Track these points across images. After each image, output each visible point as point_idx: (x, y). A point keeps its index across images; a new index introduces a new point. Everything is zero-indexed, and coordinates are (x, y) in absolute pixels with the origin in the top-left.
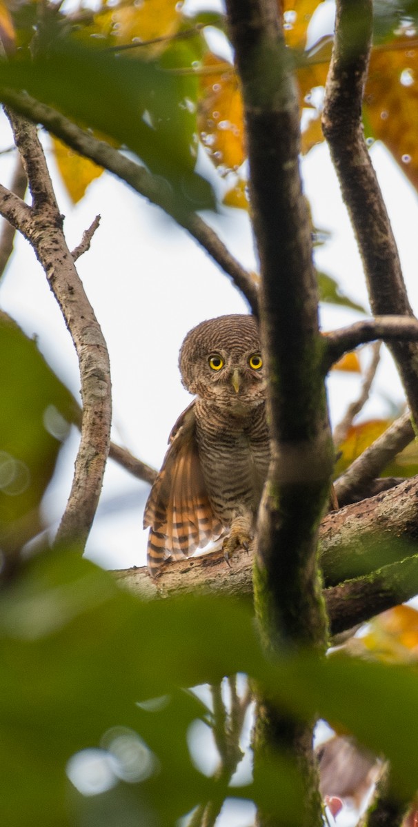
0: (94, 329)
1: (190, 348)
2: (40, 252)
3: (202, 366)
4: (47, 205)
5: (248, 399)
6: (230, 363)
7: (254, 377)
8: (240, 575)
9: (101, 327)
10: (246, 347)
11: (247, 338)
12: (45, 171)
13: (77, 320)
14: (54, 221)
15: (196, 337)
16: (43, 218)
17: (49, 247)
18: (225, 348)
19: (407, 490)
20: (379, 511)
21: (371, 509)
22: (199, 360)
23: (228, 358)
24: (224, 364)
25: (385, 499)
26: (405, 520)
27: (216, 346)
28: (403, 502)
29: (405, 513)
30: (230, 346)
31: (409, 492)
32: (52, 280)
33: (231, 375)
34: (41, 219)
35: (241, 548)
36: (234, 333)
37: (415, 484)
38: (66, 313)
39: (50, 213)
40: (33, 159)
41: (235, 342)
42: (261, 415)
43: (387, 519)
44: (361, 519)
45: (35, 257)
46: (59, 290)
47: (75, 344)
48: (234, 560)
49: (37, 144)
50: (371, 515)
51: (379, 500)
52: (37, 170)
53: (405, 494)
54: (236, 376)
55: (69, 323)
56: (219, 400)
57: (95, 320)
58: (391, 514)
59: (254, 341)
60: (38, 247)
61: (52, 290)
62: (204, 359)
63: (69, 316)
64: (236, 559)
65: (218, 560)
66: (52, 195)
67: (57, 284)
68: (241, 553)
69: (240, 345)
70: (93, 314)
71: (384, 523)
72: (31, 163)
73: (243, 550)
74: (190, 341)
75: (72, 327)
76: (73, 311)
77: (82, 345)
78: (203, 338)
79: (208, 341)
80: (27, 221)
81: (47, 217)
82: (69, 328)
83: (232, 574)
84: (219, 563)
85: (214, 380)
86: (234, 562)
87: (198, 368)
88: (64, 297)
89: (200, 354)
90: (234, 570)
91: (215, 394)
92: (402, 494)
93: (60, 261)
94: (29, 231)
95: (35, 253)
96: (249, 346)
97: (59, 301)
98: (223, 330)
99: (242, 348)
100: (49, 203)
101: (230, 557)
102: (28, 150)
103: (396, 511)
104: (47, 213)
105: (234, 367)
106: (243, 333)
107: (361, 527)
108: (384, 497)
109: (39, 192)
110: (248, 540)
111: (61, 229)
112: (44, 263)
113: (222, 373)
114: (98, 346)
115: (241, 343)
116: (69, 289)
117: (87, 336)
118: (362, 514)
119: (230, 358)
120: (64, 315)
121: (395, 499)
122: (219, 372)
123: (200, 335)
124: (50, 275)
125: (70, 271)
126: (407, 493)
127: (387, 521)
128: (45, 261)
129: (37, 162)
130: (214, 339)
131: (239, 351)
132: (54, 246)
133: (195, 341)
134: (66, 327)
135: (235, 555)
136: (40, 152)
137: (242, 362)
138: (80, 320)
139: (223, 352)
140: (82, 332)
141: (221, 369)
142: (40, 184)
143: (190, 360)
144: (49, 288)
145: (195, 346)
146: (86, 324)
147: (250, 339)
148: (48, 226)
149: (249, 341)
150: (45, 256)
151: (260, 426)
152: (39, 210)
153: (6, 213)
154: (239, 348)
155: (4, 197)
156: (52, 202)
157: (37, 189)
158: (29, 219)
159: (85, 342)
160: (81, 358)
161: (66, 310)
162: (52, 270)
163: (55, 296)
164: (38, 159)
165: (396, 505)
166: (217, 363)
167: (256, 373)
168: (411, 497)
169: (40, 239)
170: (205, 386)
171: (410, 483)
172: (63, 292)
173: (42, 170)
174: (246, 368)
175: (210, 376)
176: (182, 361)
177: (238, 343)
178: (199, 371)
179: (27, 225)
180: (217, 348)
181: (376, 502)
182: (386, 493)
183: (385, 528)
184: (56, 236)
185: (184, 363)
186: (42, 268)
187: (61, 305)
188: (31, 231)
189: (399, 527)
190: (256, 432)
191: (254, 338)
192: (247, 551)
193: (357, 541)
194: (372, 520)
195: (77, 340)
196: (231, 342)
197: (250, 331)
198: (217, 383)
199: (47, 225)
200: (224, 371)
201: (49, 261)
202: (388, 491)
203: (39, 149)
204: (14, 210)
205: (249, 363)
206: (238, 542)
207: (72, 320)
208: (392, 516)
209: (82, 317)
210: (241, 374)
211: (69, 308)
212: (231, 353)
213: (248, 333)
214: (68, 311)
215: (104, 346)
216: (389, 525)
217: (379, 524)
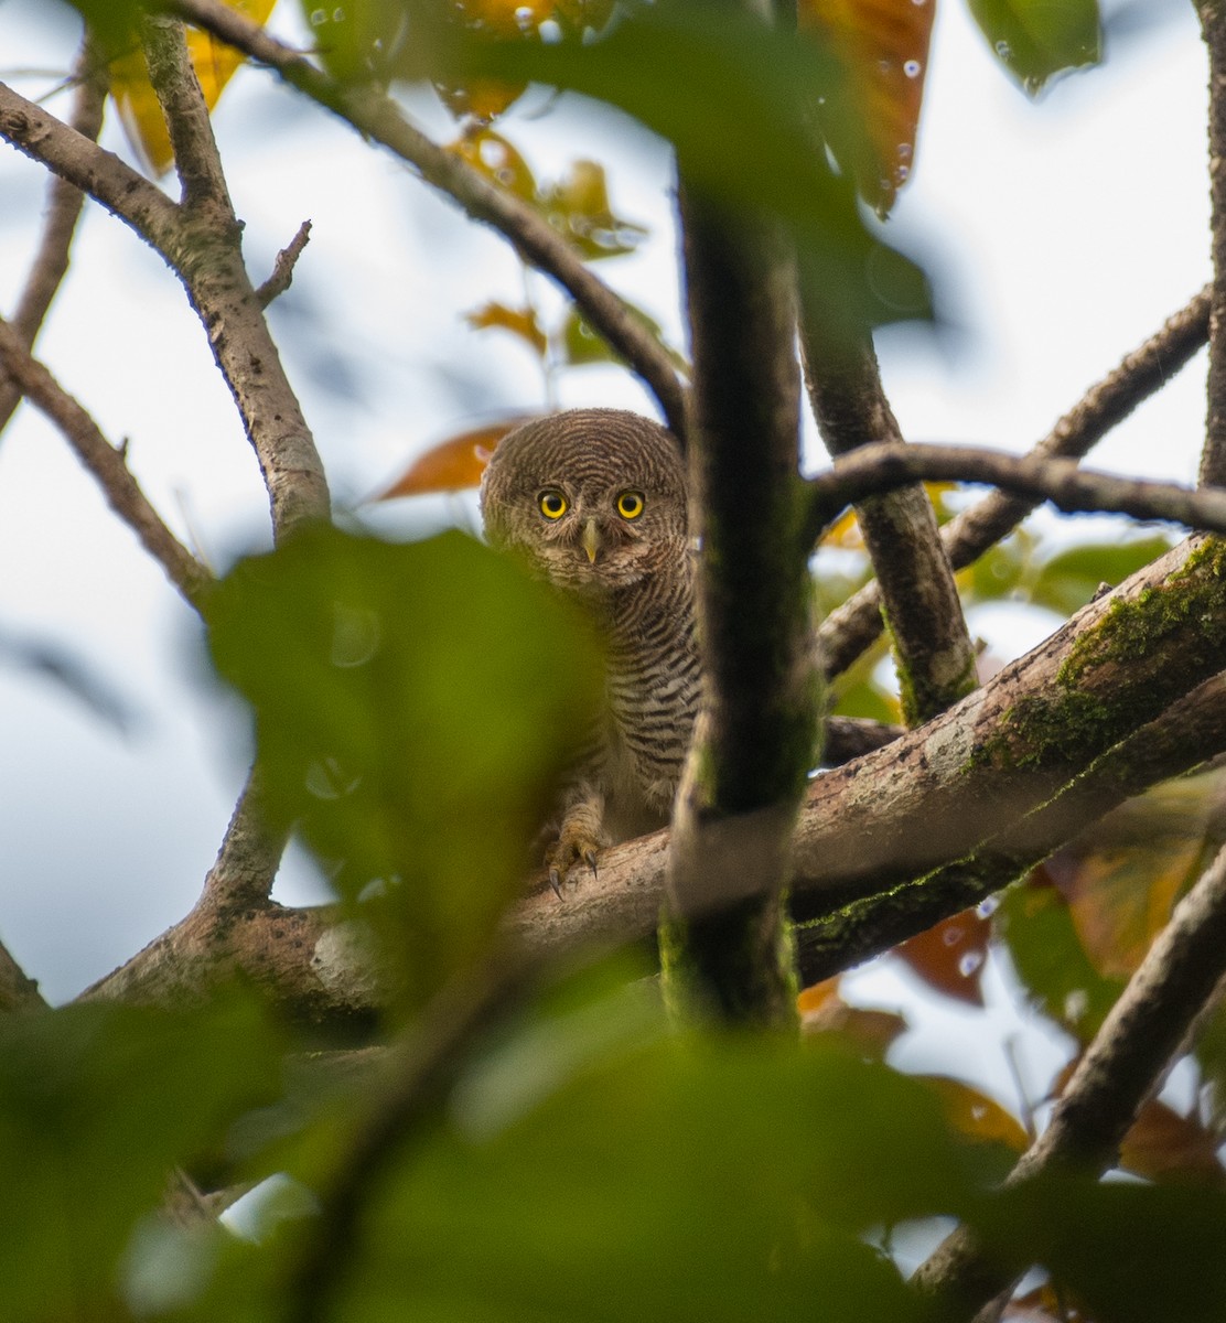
0: (299, 440)
1: (504, 474)
2: (196, 291)
3: (526, 510)
4: (211, 202)
5: (612, 569)
6: (579, 507)
7: (625, 534)
8: (580, 917)
9: (314, 438)
10: (612, 477)
11: (613, 459)
12: (207, 136)
13: (269, 422)
14: (223, 232)
15: (518, 454)
16: (203, 226)
17: (213, 281)
18: (570, 480)
19: (904, 755)
20: (850, 795)
21: (833, 791)
22: (521, 498)
23: (577, 496)
24: (568, 507)
25: (860, 772)
26: (900, 813)
27: (553, 474)
28: (896, 778)
29: (900, 801)
30: (582, 474)
31: (907, 759)
32: (218, 346)
33: (581, 528)
34: (200, 228)
35: (582, 864)
36: (588, 449)
37: (919, 745)
38: (246, 409)
39: (216, 217)
40: (184, 113)
41: (590, 467)
42: (633, 603)
43: (864, 811)
44: (814, 810)
45: (187, 301)
46: (233, 364)
47: (264, 470)
48: (569, 886)
49: (192, 85)
50: (834, 803)
51: (850, 774)
52: (193, 133)
53: (899, 762)
54: (591, 531)
55: (252, 430)
56: (555, 570)
57: (302, 422)
58: (873, 801)
59: (626, 465)
60: (192, 281)
61: (219, 364)
62: (531, 497)
63: (252, 415)
64: (573, 886)
65: (537, 887)
66: (220, 181)
67: (228, 354)
68: (582, 873)
69: (600, 473)
70: (297, 411)
71: (860, 820)
72: (180, 120)
73: (586, 868)
74: (506, 461)
75: (258, 436)
76: (260, 406)
77: (277, 470)
78: (531, 455)
79: (540, 462)
80: (171, 232)
81: (211, 224)
82: (251, 438)
83: (565, 915)
84: (541, 892)
85: (549, 538)
86: (570, 891)
87: (518, 513)
88: (243, 379)
89: (523, 487)
90: (569, 905)
91: (547, 559)
92: (893, 763)
93: (236, 309)
94: (175, 252)
95: (185, 293)
96: (618, 476)
97: (232, 387)
98: (568, 441)
99: (605, 478)
100: (215, 198)
101: (561, 881)
102: (176, 94)
103: (881, 795)
104: (210, 218)
105: (588, 514)
106: (607, 449)
107: (814, 826)
108: (858, 768)
109: (196, 176)
110: (595, 849)
111: (238, 247)
112: (204, 312)
113: (564, 525)
114: (308, 473)
115: (603, 470)
116: (253, 364)
117: (287, 453)
118: (817, 800)
119: (580, 498)
120: (242, 413)
121: (881, 773)
122: (560, 522)
123: (526, 449)
124: (215, 336)
125: (253, 329)
126: (903, 761)
127: (864, 816)
128: (206, 308)
129: (193, 118)
130: (550, 460)
131: (598, 484)
132: (223, 280)
133: (514, 460)
134: (246, 436)
135: (571, 877)
136: (198, 100)
137: (604, 505)
138: (273, 423)
139: (567, 486)
140: (276, 446)
141: (562, 517)
142: (199, 160)
143: (503, 498)
144: (214, 362)
145: (514, 470)
146: (284, 430)
147: (619, 462)
148: (212, 243)
149: (617, 466)
150: (205, 299)
151: (627, 624)
152: (196, 211)
153: (131, 217)
154: (598, 479)
155: (128, 186)
156: (220, 196)
157: (193, 170)
158: (175, 228)
159: (282, 465)
160: (275, 495)
161: (247, 404)
162: (219, 328)
163: (226, 375)
164: (194, 112)
165: (883, 784)
166: (554, 506)
167: (630, 526)
168: (912, 769)
169: (196, 267)
170: (530, 547)
171: (908, 743)
172: (241, 369)
173: (202, 135)
174: (612, 515)
175: (542, 530)
176: (488, 500)
177: (597, 469)
178: (521, 520)
179: (172, 240)
180: (554, 478)
181: (843, 777)
182: (862, 760)
183: (862, 829)
184: (228, 261)
185: (491, 503)
186: (201, 323)
187: (237, 395)
188: (179, 252)
189: (888, 827)
190: (619, 634)
191: (627, 461)
192: (595, 871)
193: (807, 852)
194: (836, 813)
195: (267, 461)
196: (583, 466)
197: (619, 444)
198: (553, 543)
199: (210, 239)
200: (568, 521)
201: (213, 308)
202: (866, 757)
203: (196, 94)
204: (147, 211)
205: (616, 506)
206: (576, 853)
207: (257, 423)
208: (874, 806)
209: (278, 418)
210: (601, 528)
211: (251, 400)
212: (583, 487)
213: (614, 449)
214: (250, 405)
215: (318, 473)
216: (868, 823)
217: (850, 820)
